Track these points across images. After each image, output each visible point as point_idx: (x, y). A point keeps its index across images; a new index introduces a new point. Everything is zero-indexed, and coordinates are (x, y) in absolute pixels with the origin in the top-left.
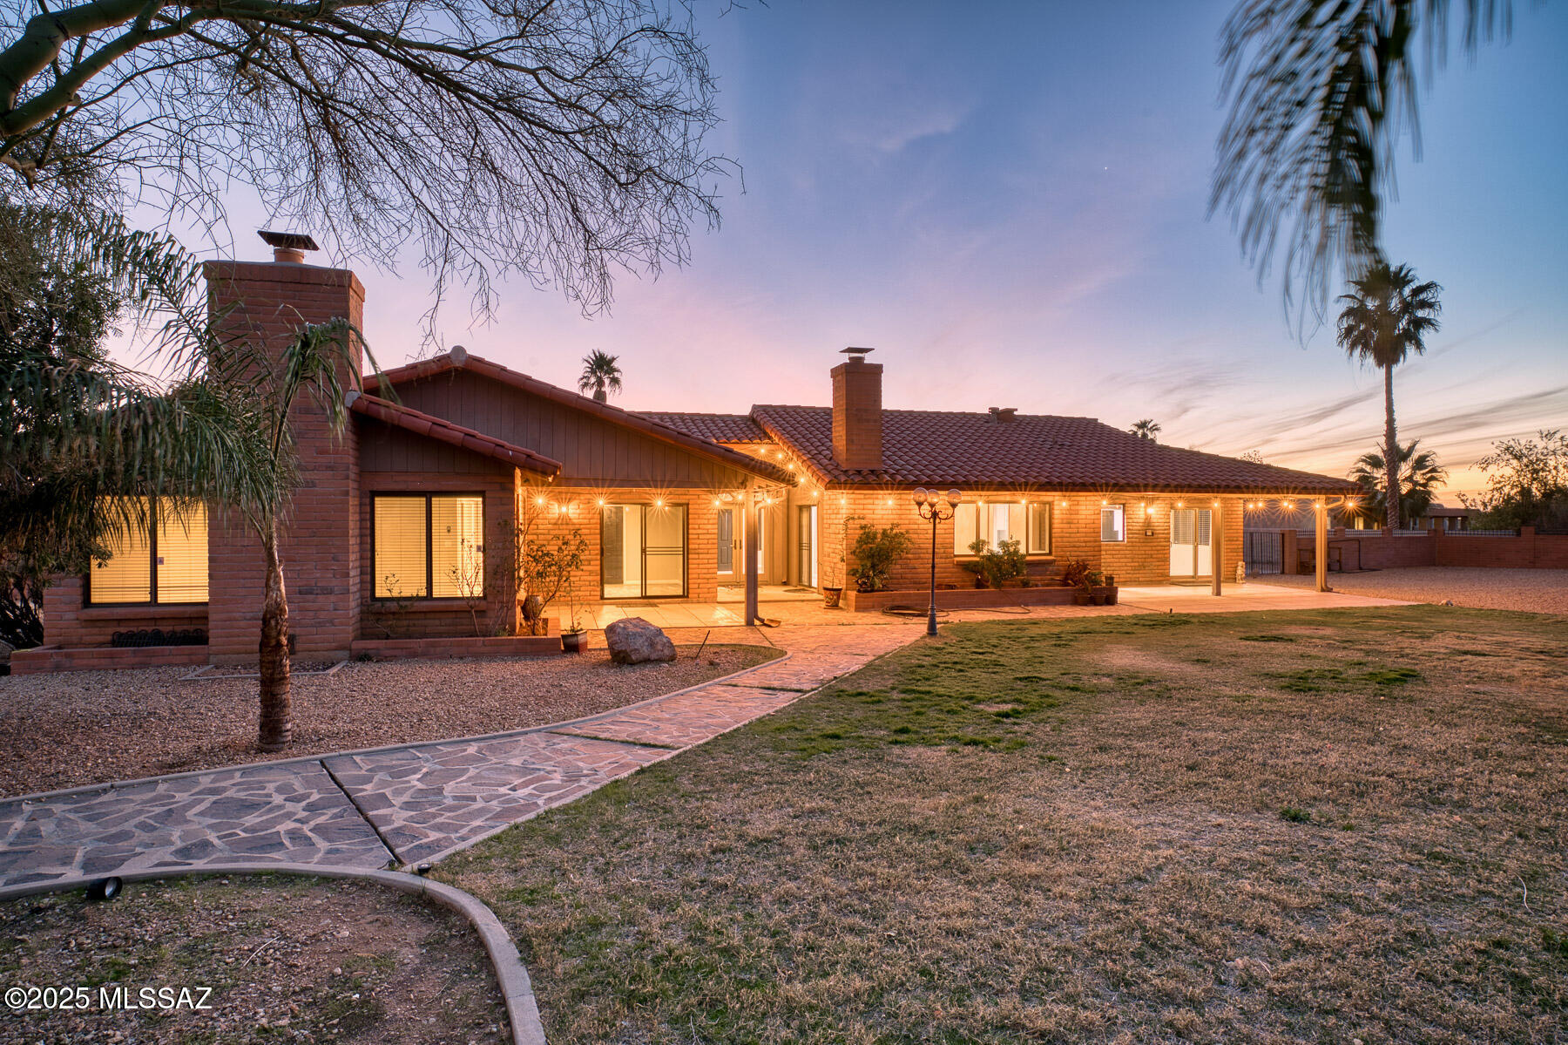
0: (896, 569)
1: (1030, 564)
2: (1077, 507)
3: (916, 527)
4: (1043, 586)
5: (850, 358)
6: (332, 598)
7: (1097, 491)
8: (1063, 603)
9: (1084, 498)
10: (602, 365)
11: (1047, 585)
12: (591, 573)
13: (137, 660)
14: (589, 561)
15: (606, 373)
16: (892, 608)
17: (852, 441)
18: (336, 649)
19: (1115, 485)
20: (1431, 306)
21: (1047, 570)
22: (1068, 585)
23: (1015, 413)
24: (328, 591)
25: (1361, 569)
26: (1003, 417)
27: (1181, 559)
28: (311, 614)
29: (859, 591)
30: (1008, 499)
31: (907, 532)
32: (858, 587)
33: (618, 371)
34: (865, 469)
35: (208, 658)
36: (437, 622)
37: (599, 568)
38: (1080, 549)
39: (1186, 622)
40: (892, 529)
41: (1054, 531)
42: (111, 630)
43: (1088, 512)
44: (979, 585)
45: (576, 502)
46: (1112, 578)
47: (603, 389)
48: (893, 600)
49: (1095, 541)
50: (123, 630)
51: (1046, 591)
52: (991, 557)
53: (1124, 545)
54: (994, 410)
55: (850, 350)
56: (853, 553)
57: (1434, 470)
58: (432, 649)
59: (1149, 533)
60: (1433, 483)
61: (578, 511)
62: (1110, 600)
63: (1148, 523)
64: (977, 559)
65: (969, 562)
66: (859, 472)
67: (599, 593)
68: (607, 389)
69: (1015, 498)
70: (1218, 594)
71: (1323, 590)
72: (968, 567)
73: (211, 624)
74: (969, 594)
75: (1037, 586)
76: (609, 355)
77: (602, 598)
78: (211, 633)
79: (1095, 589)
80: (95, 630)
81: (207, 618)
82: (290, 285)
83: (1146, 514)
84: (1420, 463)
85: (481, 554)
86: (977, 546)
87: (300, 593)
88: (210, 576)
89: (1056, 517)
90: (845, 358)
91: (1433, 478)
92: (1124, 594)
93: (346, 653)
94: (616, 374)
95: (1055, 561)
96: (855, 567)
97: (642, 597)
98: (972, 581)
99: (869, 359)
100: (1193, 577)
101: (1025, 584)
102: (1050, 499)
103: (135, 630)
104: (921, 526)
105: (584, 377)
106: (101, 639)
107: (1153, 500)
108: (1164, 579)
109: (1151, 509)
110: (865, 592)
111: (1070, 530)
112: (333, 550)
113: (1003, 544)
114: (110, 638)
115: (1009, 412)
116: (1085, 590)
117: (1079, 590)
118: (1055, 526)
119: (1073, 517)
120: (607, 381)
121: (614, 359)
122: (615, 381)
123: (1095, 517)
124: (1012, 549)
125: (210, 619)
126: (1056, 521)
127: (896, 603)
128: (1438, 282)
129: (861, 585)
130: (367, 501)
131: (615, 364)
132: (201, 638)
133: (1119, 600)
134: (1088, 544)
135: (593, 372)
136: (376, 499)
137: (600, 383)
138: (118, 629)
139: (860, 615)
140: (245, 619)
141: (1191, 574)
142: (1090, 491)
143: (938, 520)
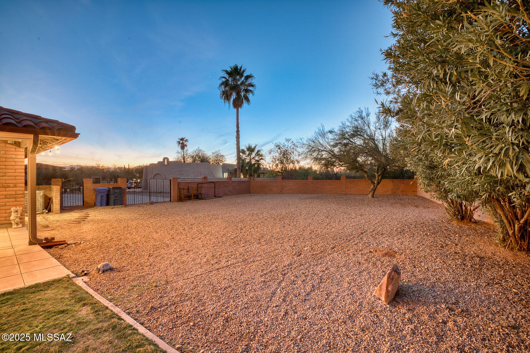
20: (252, 86)
25: (215, 196)
57: (261, 156)
60: (262, 161)
84: (258, 154)
91: (262, 159)
128: (253, 75)
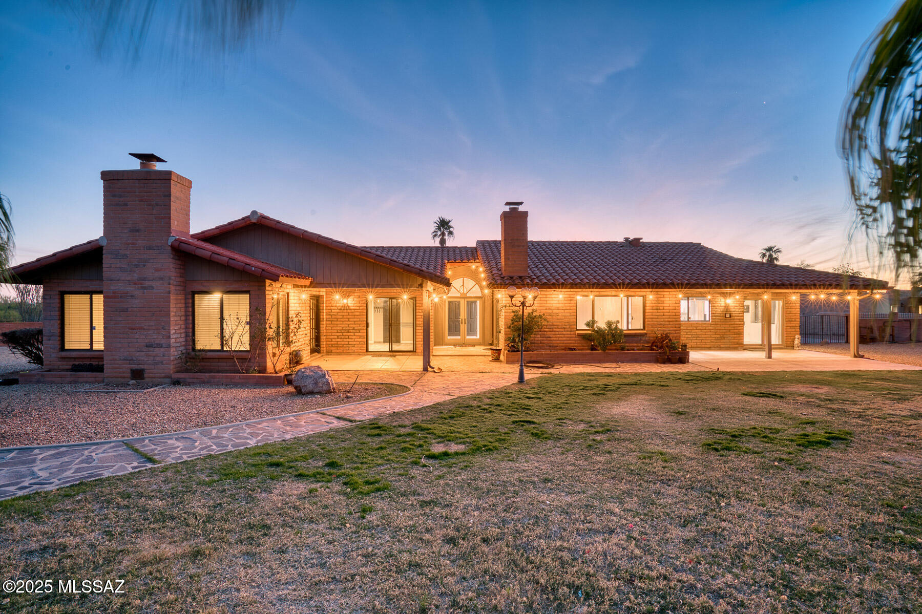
0: (535, 337)
1: (627, 336)
2: (662, 299)
3: (551, 311)
4: (638, 350)
5: (510, 209)
6: (162, 350)
7: (676, 288)
8: (649, 361)
9: (668, 293)
10: (444, 225)
11: (641, 349)
12: (360, 337)
13: (72, 379)
14: (359, 330)
15: (446, 229)
16: (530, 362)
17: (509, 259)
18: (165, 377)
19: (687, 284)
21: (641, 340)
22: (653, 350)
23: (641, 241)
24: (160, 346)
25: (911, 340)
26: (634, 244)
27: (752, 333)
28: (152, 358)
29: (509, 351)
30: (613, 294)
31: (544, 315)
32: (508, 348)
33: (452, 227)
34: (516, 275)
35: (104, 380)
36: (225, 364)
37: (365, 334)
38: (665, 326)
39: (718, 379)
40: (532, 313)
41: (646, 314)
42: (71, 363)
43: (670, 302)
44: (593, 348)
45: (352, 297)
46: (685, 346)
47: (445, 238)
48: (531, 357)
49: (676, 321)
50: (77, 363)
51: (639, 354)
52: (599, 332)
53: (708, 324)
54: (627, 239)
55: (508, 204)
56: (509, 327)
58: (212, 380)
59: (728, 316)
61: (353, 302)
62: (682, 359)
63: (727, 309)
64: (590, 332)
65: (586, 334)
66: (511, 278)
67: (365, 348)
68: (446, 237)
69: (617, 293)
70: (770, 357)
71: (855, 356)
72: (585, 337)
73: (105, 362)
74: (588, 354)
75: (634, 350)
76: (447, 218)
77: (367, 351)
78: (105, 367)
79: (673, 353)
80: (65, 363)
81: (103, 358)
82: (142, 181)
83: (725, 303)
85: (248, 326)
86: (591, 324)
87: (147, 346)
88: (105, 337)
89: (647, 305)
90: (507, 208)
92: (694, 355)
93: (168, 380)
94: (451, 229)
95: (646, 334)
96: (510, 336)
97: (390, 351)
98: (588, 346)
99: (521, 208)
100: (761, 345)
101: (623, 349)
102: (644, 294)
103: (81, 363)
104: (554, 311)
105: (435, 232)
106: (67, 367)
107: (730, 294)
108: (738, 346)
109: (731, 300)
110: (512, 352)
111: (658, 314)
112: (163, 324)
113: (609, 324)
114: (70, 367)
115: (637, 240)
116: (665, 353)
117: (660, 353)
118: (647, 311)
119: (659, 305)
120: (446, 233)
121: (450, 221)
122: (451, 233)
123: (677, 305)
124: (613, 326)
125: (104, 359)
126: (647, 308)
127: (533, 359)
129: (510, 347)
130: (190, 296)
131: (451, 224)
132: (100, 369)
133: (690, 361)
134: (671, 323)
135: (439, 229)
136: (196, 296)
137: (443, 234)
138: (75, 363)
139: (508, 365)
140: (121, 360)
141: (761, 343)
142: (671, 288)
143: (525, 308)
